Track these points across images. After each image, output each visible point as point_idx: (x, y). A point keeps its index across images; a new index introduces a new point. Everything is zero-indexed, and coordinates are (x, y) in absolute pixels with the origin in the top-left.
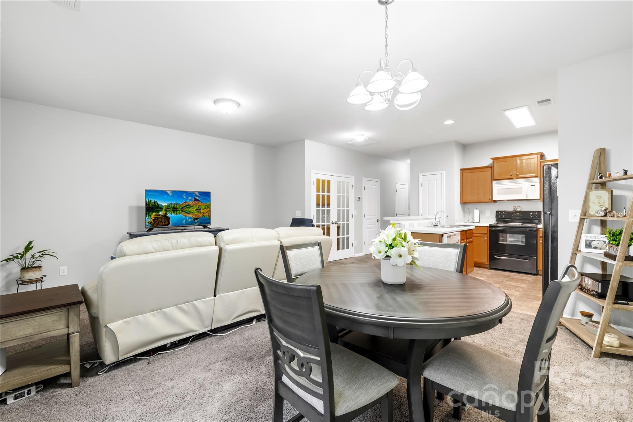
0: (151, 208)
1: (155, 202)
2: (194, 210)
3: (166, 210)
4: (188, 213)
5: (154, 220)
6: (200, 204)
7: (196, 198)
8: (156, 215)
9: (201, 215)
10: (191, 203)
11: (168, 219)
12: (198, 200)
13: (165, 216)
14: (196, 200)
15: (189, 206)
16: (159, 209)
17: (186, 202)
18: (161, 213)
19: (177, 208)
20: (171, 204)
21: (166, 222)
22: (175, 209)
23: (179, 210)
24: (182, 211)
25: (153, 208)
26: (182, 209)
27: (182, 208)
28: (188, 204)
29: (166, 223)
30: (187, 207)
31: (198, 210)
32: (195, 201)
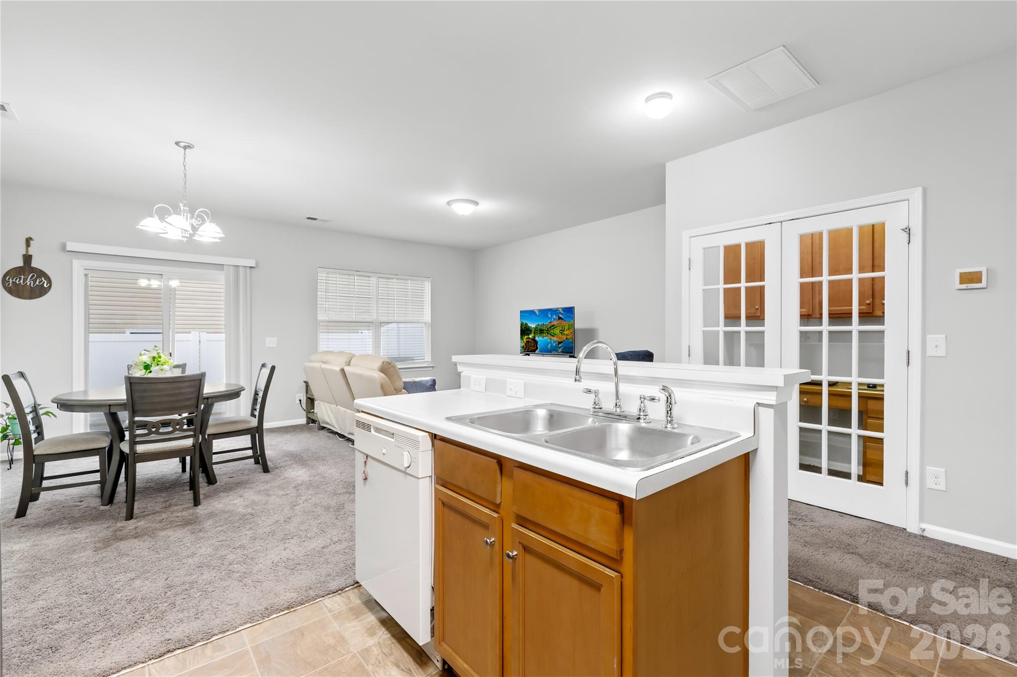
1: (526, 324)
2: (558, 331)
3: (534, 333)
4: (553, 336)
5: (526, 344)
6: (563, 323)
7: (560, 316)
8: (527, 339)
9: (565, 338)
10: (555, 323)
11: (536, 342)
12: (562, 319)
13: (534, 339)
14: (560, 318)
15: (554, 327)
16: (529, 332)
17: (551, 322)
18: (530, 336)
19: (543, 330)
20: (539, 325)
21: (534, 346)
22: (541, 331)
23: (545, 332)
24: (548, 334)
25: (525, 331)
26: (548, 331)
27: (548, 329)
28: (552, 324)
30: (552, 328)
31: (562, 331)
32: (558, 320)
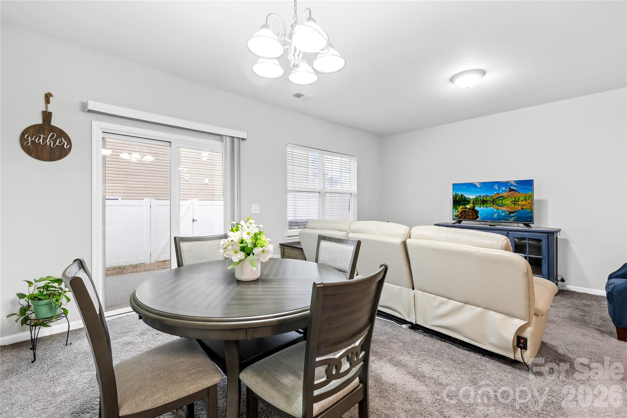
0: (458, 201)
1: (462, 195)
2: (509, 202)
3: (474, 203)
4: (501, 206)
5: (461, 213)
6: (517, 194)
7: (512, 188)
8: (463, 208)
9: (520, 208)
10: (505, 194)
11: (477, 212)
12: (515, 190)
13: (473, 209)
14: (511, 190)
15: (502, 198)
16: (466, 202)
17: (498, 194)
18: (468, 206)
19: (486, 201)
20: (480, 196)
21: (473, 215)
22: (484, 202)
23: (489, 202)
24: (493, 204)
25: (460, 201)
26: (494, 202)
27: (493, 200)
28: (501, 195)
29: (474, 217)
30: (500, 199)
31: (515, 202)
32: (510, 192)
